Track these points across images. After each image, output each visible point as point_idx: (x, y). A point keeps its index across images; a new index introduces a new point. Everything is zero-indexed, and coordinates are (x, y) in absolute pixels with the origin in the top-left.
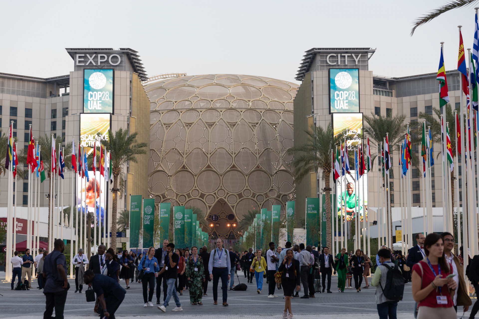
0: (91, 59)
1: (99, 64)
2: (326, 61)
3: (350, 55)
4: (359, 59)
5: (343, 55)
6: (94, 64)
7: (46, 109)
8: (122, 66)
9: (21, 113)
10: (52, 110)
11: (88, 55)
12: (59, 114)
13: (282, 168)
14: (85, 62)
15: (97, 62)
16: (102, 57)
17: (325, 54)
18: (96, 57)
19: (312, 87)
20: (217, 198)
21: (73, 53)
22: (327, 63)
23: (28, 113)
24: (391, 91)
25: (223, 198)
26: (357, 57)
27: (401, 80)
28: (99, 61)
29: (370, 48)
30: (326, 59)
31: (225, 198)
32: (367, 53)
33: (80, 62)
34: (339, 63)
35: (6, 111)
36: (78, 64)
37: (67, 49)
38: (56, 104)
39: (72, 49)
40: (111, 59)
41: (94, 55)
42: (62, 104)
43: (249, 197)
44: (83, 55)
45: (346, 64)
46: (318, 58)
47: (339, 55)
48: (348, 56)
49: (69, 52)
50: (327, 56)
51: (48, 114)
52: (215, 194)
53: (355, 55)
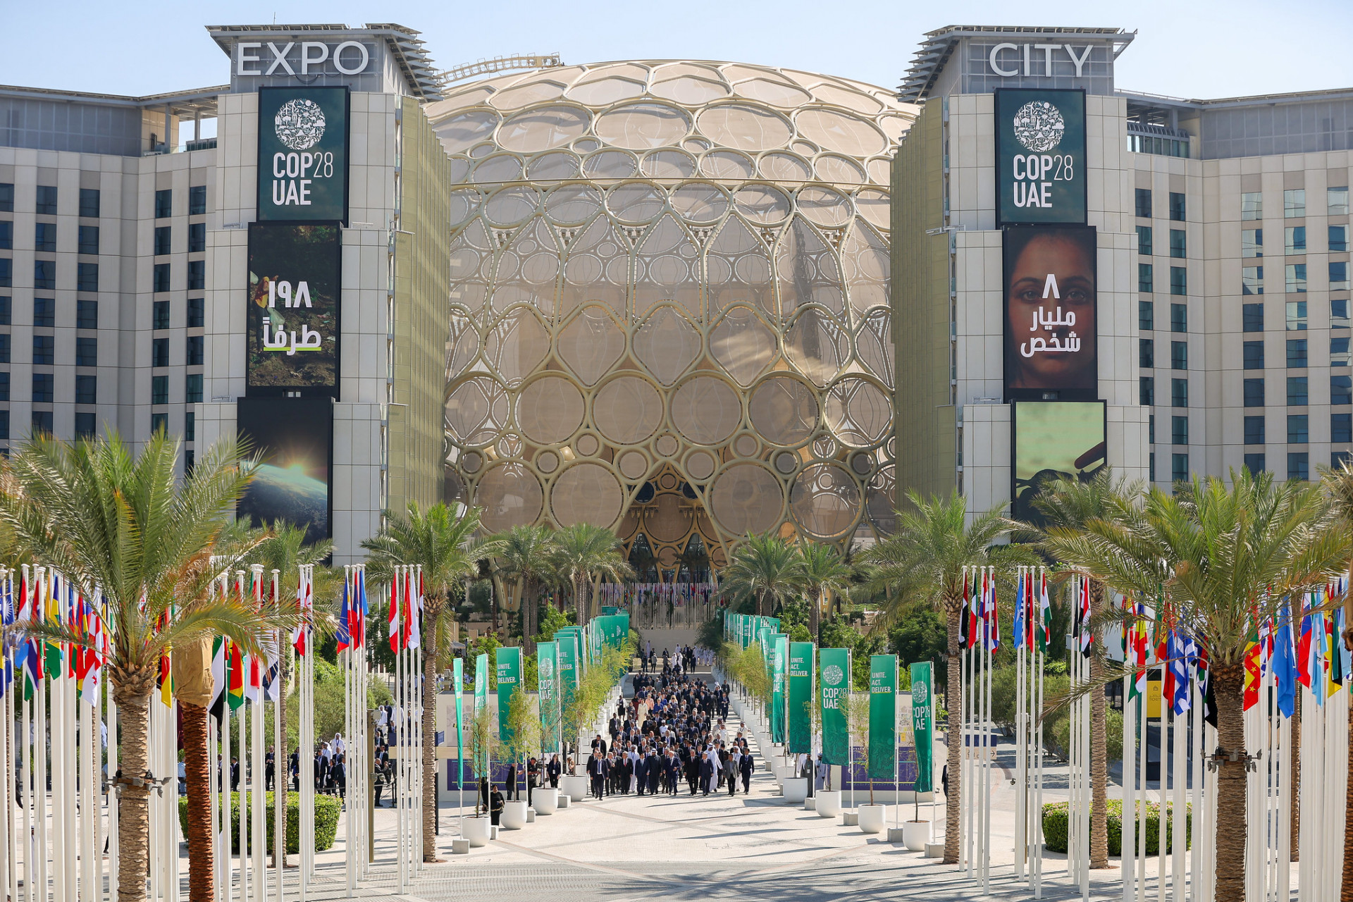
0: (280, 58)
1: (304, 71)
2: (988, 64)
3: (1059, 47)
4: (1087, 59)
5: (1037, 46)
6: (291, 72)
7: (140, 190)
8: (372, 76)
9: (68, 203)
10: (157, 193)
11: (271, 45)
12: (180, 203)
13: (855, 368)
14: (262, 65)
15: (296, 66)
16: (314, 52)
17: (984, 45)
18: (296, 50)
19: (944, 142)
20: (655, 460)
21: (226, 38)
22: (990, 70)
23: (89, 202)
24: (1184, 139)
25: (671, 460)
26: (1079, 54)
27: (1214, 106)
28: (305, 61)
29: (1118, 29)
30: (988, 57)
31: (678, 460)
32: (1110, 41)
33: (247, 65)
34: (1027, 73)
35: (25, 201)
36: (241, 72)
37: (210, 28)
38: (168, 174)
39: (224, 28)
40: (340, 56)
41: (290, 45)
42: (187, 175)
43: (752, 458)
44: (258, 45)
45: (1048, 73)
46: (963, 54)
47: (1027, 47)
48: (1053, 50)
49: (215, 38)
50: (990, 49)
51: (147, 205)
52: (647, 447)
53: (1073, 49)
